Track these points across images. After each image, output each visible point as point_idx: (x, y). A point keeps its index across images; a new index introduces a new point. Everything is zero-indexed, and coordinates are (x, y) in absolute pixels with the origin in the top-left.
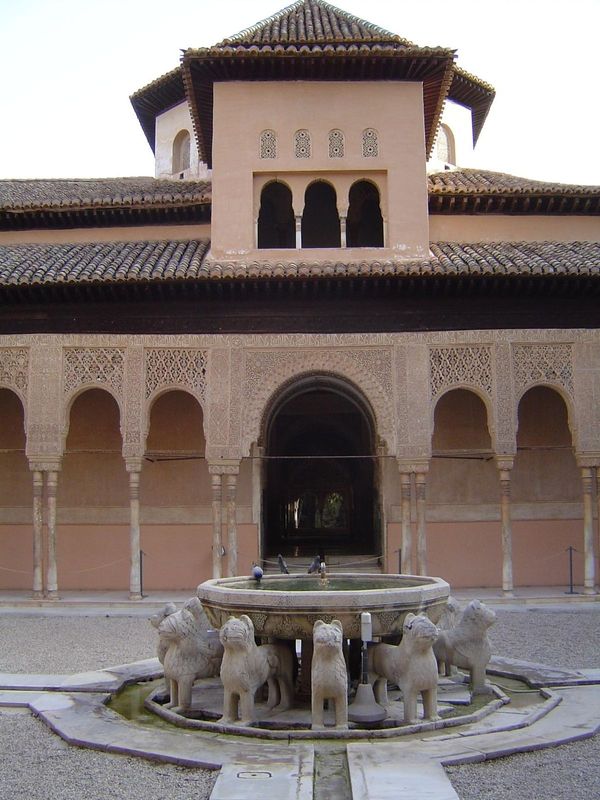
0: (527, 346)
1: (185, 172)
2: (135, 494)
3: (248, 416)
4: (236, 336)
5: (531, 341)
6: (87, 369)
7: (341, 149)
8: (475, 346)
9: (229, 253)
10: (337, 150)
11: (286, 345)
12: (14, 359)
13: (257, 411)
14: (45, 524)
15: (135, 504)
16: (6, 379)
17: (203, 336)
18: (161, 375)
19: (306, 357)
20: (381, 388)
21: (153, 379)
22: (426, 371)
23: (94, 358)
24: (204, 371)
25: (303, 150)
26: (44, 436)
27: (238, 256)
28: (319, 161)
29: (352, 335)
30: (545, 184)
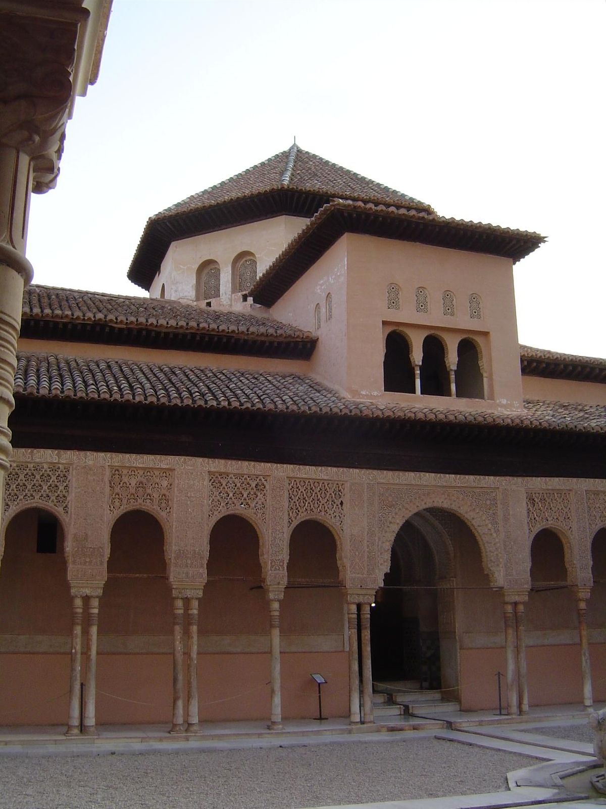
0: (597, 493)
1: (213, 301)
2: (276, 622)
3: (382, 547)
4: (371, 471)
5: (600, 489)
6: (231, 495)
7: (453, 308)
8: (559, 492)
9: (363, 393)
10: (449, 309)
11: (413, 482)
12: (158, 481)
13: (388, 544)
14: (187, 654)
15: (276, 632)
16: (148, 501)
17: (341, 469)
18: (302, 504)
19: (428, 494)
20: (490, 526)
21: (294, 508)
22: (525, 512)
23: (238, 485)
24: (342, 503)
25: (422, 307)
26: (189, 562)
27: (372, 397)
28: (435, 318)
29: (467, 477)
30: (537, 350)
